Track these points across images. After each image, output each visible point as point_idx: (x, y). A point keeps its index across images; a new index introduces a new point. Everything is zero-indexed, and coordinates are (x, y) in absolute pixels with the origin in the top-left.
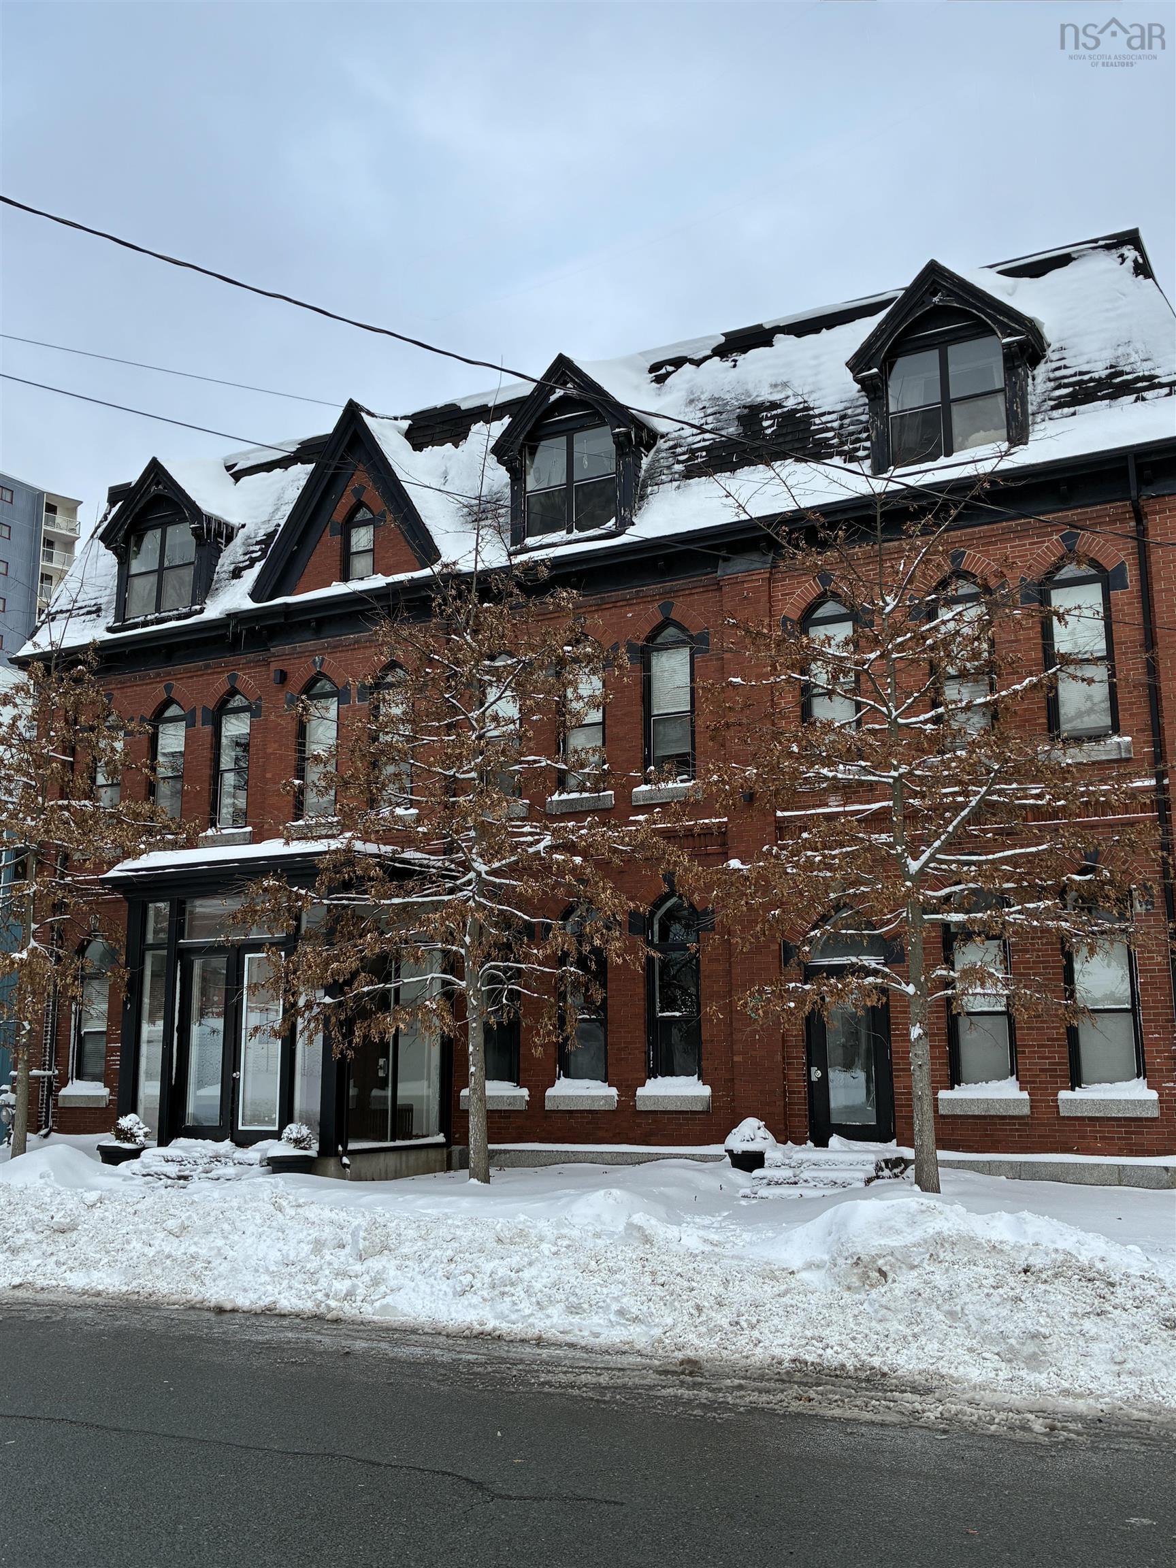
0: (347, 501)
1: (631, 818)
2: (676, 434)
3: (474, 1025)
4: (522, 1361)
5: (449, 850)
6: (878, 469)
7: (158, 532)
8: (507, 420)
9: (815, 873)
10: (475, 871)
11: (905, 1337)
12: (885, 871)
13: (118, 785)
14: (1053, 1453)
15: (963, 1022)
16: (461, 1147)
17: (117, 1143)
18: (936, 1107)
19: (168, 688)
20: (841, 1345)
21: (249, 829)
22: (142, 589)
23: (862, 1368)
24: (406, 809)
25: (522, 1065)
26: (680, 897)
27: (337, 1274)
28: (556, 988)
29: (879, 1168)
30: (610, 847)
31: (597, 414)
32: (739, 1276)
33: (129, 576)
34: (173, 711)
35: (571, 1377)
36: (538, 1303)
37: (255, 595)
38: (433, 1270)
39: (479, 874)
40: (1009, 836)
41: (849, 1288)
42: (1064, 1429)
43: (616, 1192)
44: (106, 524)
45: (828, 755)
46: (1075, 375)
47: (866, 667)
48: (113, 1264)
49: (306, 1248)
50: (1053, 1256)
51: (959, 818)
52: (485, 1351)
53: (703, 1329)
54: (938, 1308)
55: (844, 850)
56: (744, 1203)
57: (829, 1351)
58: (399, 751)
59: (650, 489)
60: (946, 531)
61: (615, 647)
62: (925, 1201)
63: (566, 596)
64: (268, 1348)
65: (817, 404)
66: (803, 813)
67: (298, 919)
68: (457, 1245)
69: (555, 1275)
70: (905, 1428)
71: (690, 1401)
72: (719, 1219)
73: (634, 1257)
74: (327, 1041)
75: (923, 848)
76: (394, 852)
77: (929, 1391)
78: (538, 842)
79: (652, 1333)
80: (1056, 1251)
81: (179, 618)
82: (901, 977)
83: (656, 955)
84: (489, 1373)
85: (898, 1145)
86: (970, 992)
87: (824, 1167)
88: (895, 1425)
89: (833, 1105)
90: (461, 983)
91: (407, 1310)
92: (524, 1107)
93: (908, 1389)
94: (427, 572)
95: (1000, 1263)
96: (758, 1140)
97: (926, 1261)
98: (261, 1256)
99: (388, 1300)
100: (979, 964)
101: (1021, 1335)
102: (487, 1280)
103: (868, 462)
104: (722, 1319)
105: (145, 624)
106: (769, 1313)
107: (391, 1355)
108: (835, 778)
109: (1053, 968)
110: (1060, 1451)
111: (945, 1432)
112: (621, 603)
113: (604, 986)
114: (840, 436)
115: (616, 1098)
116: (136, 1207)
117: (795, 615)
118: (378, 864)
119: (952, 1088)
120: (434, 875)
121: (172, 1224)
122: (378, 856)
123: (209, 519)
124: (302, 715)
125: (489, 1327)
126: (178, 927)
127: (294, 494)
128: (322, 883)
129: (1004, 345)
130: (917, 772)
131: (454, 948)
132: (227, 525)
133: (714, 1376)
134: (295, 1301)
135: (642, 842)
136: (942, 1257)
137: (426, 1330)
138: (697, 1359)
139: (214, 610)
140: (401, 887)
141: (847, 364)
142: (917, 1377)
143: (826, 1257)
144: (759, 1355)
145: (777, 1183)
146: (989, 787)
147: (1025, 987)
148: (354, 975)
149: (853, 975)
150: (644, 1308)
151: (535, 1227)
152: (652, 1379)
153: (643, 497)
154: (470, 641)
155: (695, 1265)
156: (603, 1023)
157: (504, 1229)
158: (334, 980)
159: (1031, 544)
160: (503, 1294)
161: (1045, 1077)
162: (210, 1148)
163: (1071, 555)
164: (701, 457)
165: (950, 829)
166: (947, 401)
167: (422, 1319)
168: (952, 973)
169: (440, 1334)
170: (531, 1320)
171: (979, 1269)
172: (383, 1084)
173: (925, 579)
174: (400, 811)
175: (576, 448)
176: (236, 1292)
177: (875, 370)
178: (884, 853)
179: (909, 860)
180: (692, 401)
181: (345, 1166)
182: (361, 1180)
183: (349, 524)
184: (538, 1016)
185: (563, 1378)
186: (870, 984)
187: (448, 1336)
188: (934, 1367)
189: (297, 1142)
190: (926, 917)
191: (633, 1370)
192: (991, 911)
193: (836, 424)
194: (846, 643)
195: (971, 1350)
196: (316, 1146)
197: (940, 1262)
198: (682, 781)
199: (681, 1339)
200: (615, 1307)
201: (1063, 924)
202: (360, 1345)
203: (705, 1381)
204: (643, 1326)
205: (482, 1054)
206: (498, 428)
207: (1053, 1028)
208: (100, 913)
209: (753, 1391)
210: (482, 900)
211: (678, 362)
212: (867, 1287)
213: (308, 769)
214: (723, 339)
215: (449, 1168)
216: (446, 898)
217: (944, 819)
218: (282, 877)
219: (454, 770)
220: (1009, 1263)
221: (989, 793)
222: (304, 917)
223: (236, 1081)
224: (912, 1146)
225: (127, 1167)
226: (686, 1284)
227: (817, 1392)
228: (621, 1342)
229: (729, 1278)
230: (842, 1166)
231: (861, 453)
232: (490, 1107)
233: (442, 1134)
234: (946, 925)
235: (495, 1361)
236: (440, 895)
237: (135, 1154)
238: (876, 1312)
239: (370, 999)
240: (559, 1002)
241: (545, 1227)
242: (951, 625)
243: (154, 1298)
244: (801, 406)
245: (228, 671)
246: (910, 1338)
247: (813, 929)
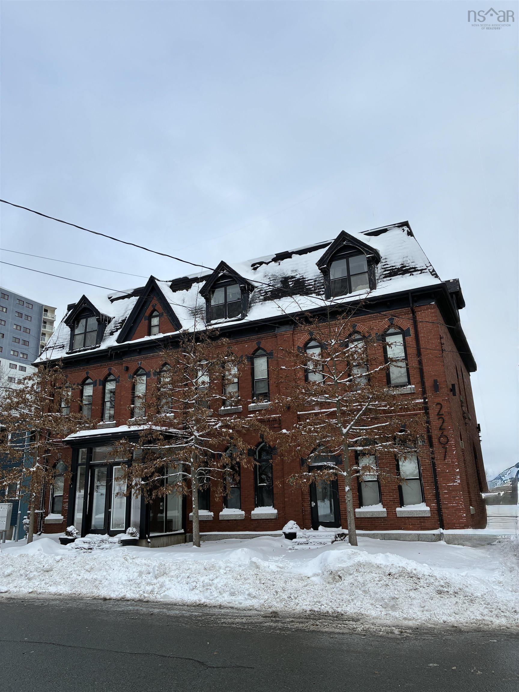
0: (150, 309)
1: (248, 416)
2: (261, 287)
3: (194, 490)
4: (215, 615)
5: (185, 428)
6: (327, 298)
7: (84, 320)
8: (204, 282)
9: (312, 434)
10: (194, 435)
11: (349, 600)
12: (335, 432)
13: (69, 407)
14: (402, 642)
15: (363, 485)
16: (190, 534)
17: (66, 537)
18: (355, 514)
19: (87, 373)
20: (327, 604)
21: (115, 422)
22: (79, 339)
23: (334, 612)
24: (170, 414)
25: (211, 504)
26: (266, 443)
27: (148, 584)
28: (223, 477)
29: (336, 537)
30: (242, 426)
31: (234, 280)
32: (290, 579)
33: (75, 335)
34: (89, 381)
35: (232, 620)
36: (220, 592)
37: (118, 341)
38: (182, 581)
39: (196, 436)
40: (376, 420)
41: (329, 583)
42: (406, 632)
43: (245, 549)
44: (66, 317)
45: (314, 393)
46: (390, 267)
47: (326, 363)
48: (66, 583)
49: (136, 574)
50: (399, 569)
51: (359, 414)
52: (201, 611)
53: (278, 600)
54: (360, 589)
55: (321, 426)
56: (290, 551)
57: (323, 606)
58: (168, 394)
59: (252, 304)
60: (350, 318)
61: (242, 357)
62: (354, 550)
63: (225, 340)
64: (123, 613)
65: (307, 277)
66: (307, 412)
67: (132, 454)
68: (190, 571)
69: (225, 581)
70: (351, 634)
71: (275, 627)
72: (281, 558)
73: (253, 574)
74: (143, 497)
75: (347, 424)
76: (166, 429)
77: (358, 620)
78: (216, 424)
79: (260, 602)
80: (399, 567)
81: (91, 349)
82: (342, 469)
83: (258, 464)
84: (203, 620)
85: (342, 529)
86: (365, 474)
87: (317, 537)
88: (347, 633)
89: (319, 514)
90: (190, 475)
91: (173, 596)
92: (212, 519)
93: (351, 620)
94: (178, 332)
95: (380, 572)
96: (294, 528)
97: (355, 572)
98: (120, 578)
99: (166, 593)
100: (368, 464)
101: (389, 598)
102: (201, 584)
103: (324, 295)
104: (285, 596)
105: (80, 351)
106: (301, 593)
107: (168, 614)
108: (317, 401)
109: (393, 465)
110: (404, 640)
111: (365, 635)
112: (243, 342)
113: (239, 475)
114: (315, 287)
115: (244, 515)
116: (74, 561)
117: (302, 346)
118: (161, 434)
119: (360, 508)
120: (180, 437)
121: (87, 567)
122: (161, 431)
123: (103, 315)
124: (134, 382)
125: (202, 602)
126: (90, 457)
127: (132, 307)
128: (141, 441)
129: (367, 257)
130: (345, 399)
131: (187, 463)
132: (109, 317)
133: (283, 617)
134: (132, 595)
135: (252, 424)
136: (360, 571)
137: (180, 604)
138: (277, 611)
139: (104, 346)
140: (169, 442)
141: (316, 264)
142: (353, 615)
143: (320, 572)
144: (298, 609)
145: (301, 544)
146: (369, 404)
147: (383, 472)
148: (153, 474)
149: (325, 469)
150: (257, 593)
151: (218, 563)
152: (261, 619)
153: (250, 307)
154: (193, 356)
155: (275, 576)
156: (239, 488)
157: (207, 565)
158: (145, 476)
159: (378, 322)
160: (207, 589)
161: (392, 503)
162: (100, 537)
163: (391, 325)
164: (269, 294)
165: (356, 418)
166: (349, 276)
167: (178, 600)
168: (359, 468)
169: (185, 605)
170: (217, 599)
171: (373, 575)
172: (162, 512)
173: (344, 334)
174: (168, 415)
175: (228, 291)
176: (111, 592)
177: (325, 266)
178: (334, 426)
179: (343, 429)
180: (266, 276)
181: (149, 542)
182: (154, 547)
183: (151, 317)
184: (217, 487)
185: (230, 621)
186: (331, 472)
187: (188, 606)
188: (359, 611)
189: (132, 534)
190: (349, 448)
191: (254, 616)
192: (371, 446)
193: (313, 283)
194: (319, 355)
195: (372, 604)
196: (138, 535)
197: (360, 572)
198: (265, 402)
199: (271, 604)
200: (247, 592)
201: (395, 449)
202: (156, 611)
203: (280, 620)
204: (257, 600)
205: (197, 501)
206: (202, 284)
207: (394, 486)
208: (62, 453)
209: (297, 623)
210: (197, 446)
211: (261, 263)
212: (335, 582)
213: (136, 401)
214: (275, 256)
215: (185, 542)
216: (184, 445)
217: (354, 414)
218: (127, 439)
219: (187, 400)
220: (383, 572)
221: (368, 405)
222: (134, 453)
223: (110, 512)
224: (347, 529)
225: (70, 545)
226: (272, 583)
227: (319, 622)
228: (249, 606)
229: (287, 580)
230: (323, 537)
231: (322, 293)
232: (200, 519)
233: (183, 530)
234: (356, 451)
235: (205, 615)
236: (182, 444)
237: (73, 541)
238: (338, 591)
239: (158, 482)
240: (224, 481)
241: (221, 564)
242: (354, 349)
243: (81, 595)
244: (301, 277)
245: (108, 367)
246: (351, 601)
247: (311, 453)
